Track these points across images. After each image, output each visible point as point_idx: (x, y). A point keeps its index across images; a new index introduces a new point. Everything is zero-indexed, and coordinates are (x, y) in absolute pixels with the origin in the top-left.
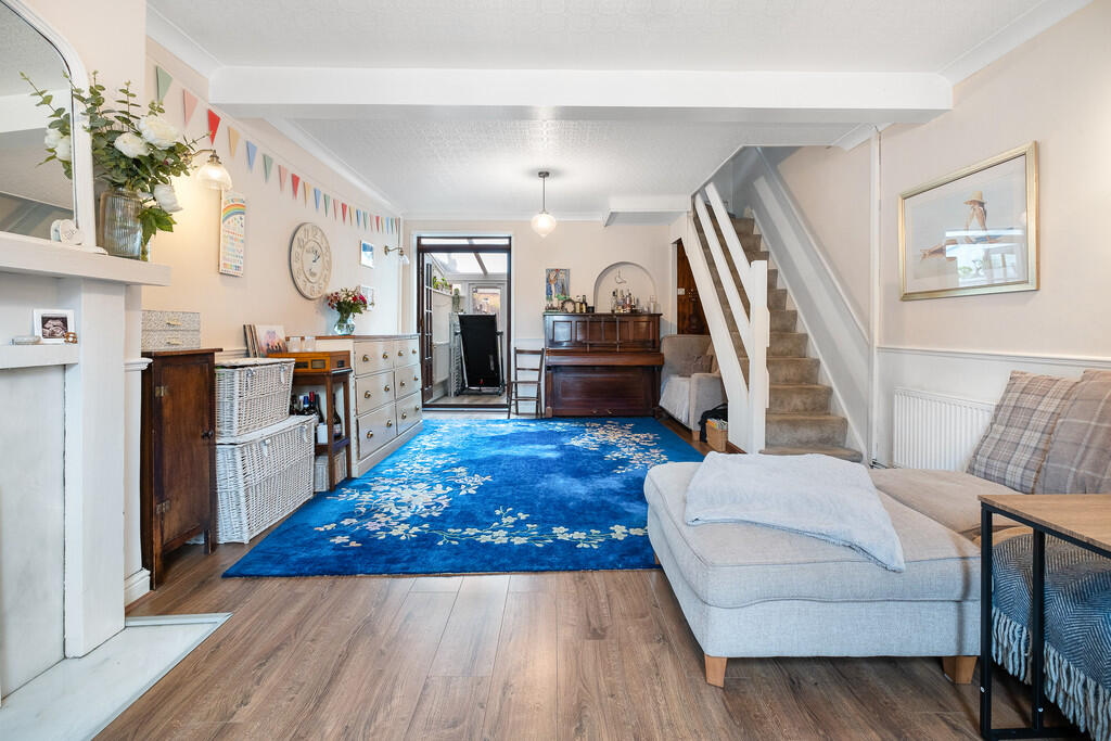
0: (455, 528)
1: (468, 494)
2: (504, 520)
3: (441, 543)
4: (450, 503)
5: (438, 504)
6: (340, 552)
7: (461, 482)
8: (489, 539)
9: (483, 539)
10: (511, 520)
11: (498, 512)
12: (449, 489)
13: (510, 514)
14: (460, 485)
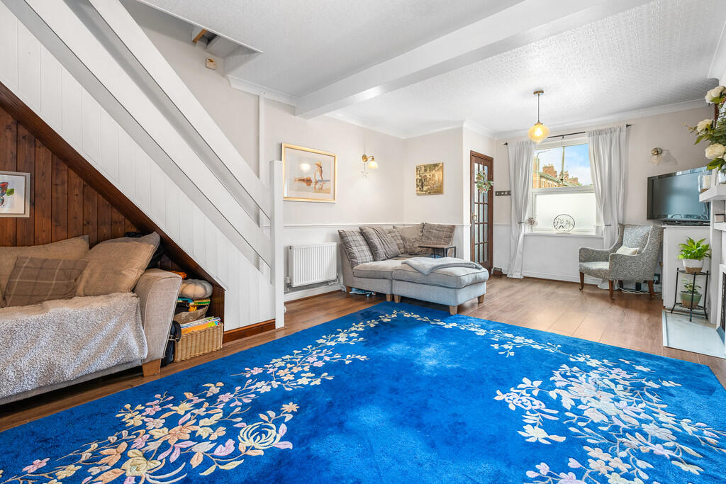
0: (548, 351)
1: (532, 380)
2: (511, 347)
3: (560, 346)
4: (552, 375)
5: (564, 376)
6: (638, 359)
7: (536, 402)
8: (526, 340)
9: (531, 341)
10: (506, 346)
11: (512, 354)
12: (553, 394)
13: (503, 350)
14: (538, 398)
